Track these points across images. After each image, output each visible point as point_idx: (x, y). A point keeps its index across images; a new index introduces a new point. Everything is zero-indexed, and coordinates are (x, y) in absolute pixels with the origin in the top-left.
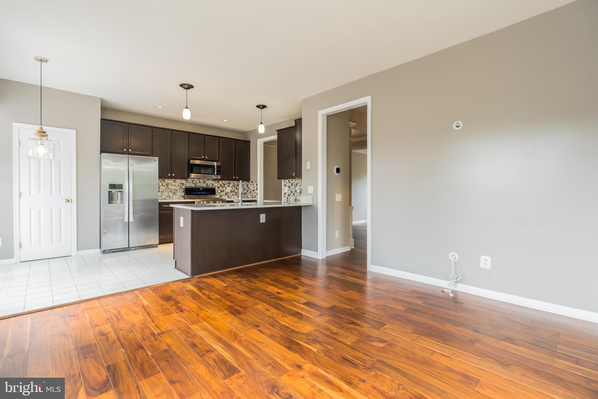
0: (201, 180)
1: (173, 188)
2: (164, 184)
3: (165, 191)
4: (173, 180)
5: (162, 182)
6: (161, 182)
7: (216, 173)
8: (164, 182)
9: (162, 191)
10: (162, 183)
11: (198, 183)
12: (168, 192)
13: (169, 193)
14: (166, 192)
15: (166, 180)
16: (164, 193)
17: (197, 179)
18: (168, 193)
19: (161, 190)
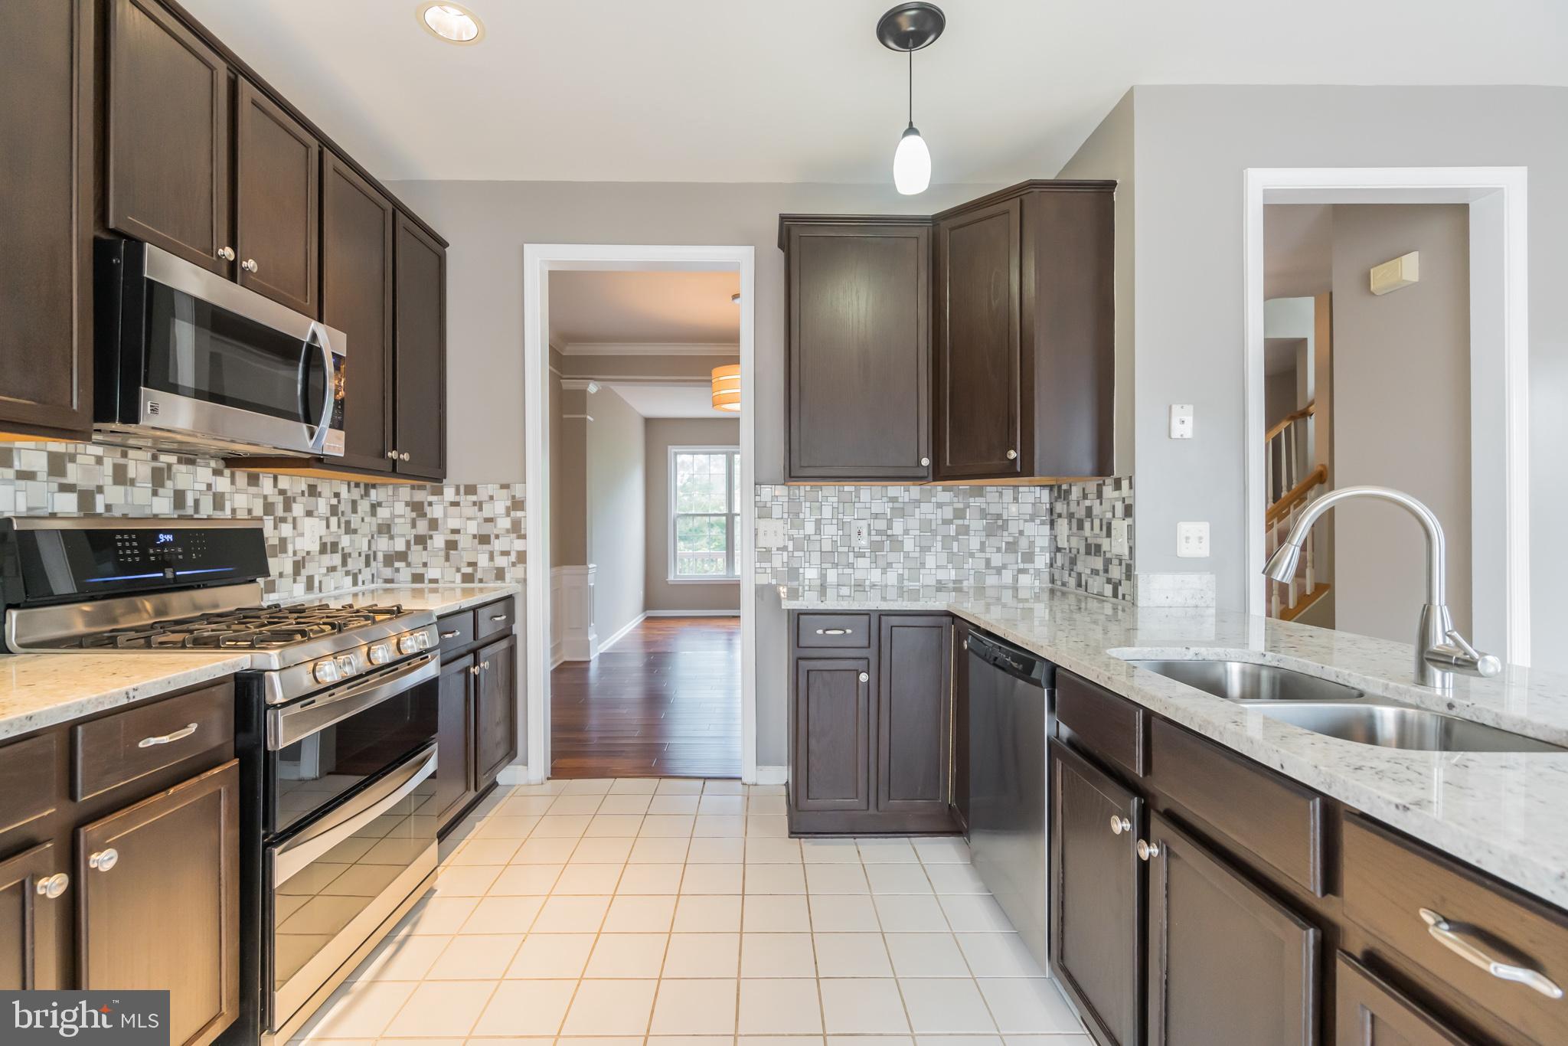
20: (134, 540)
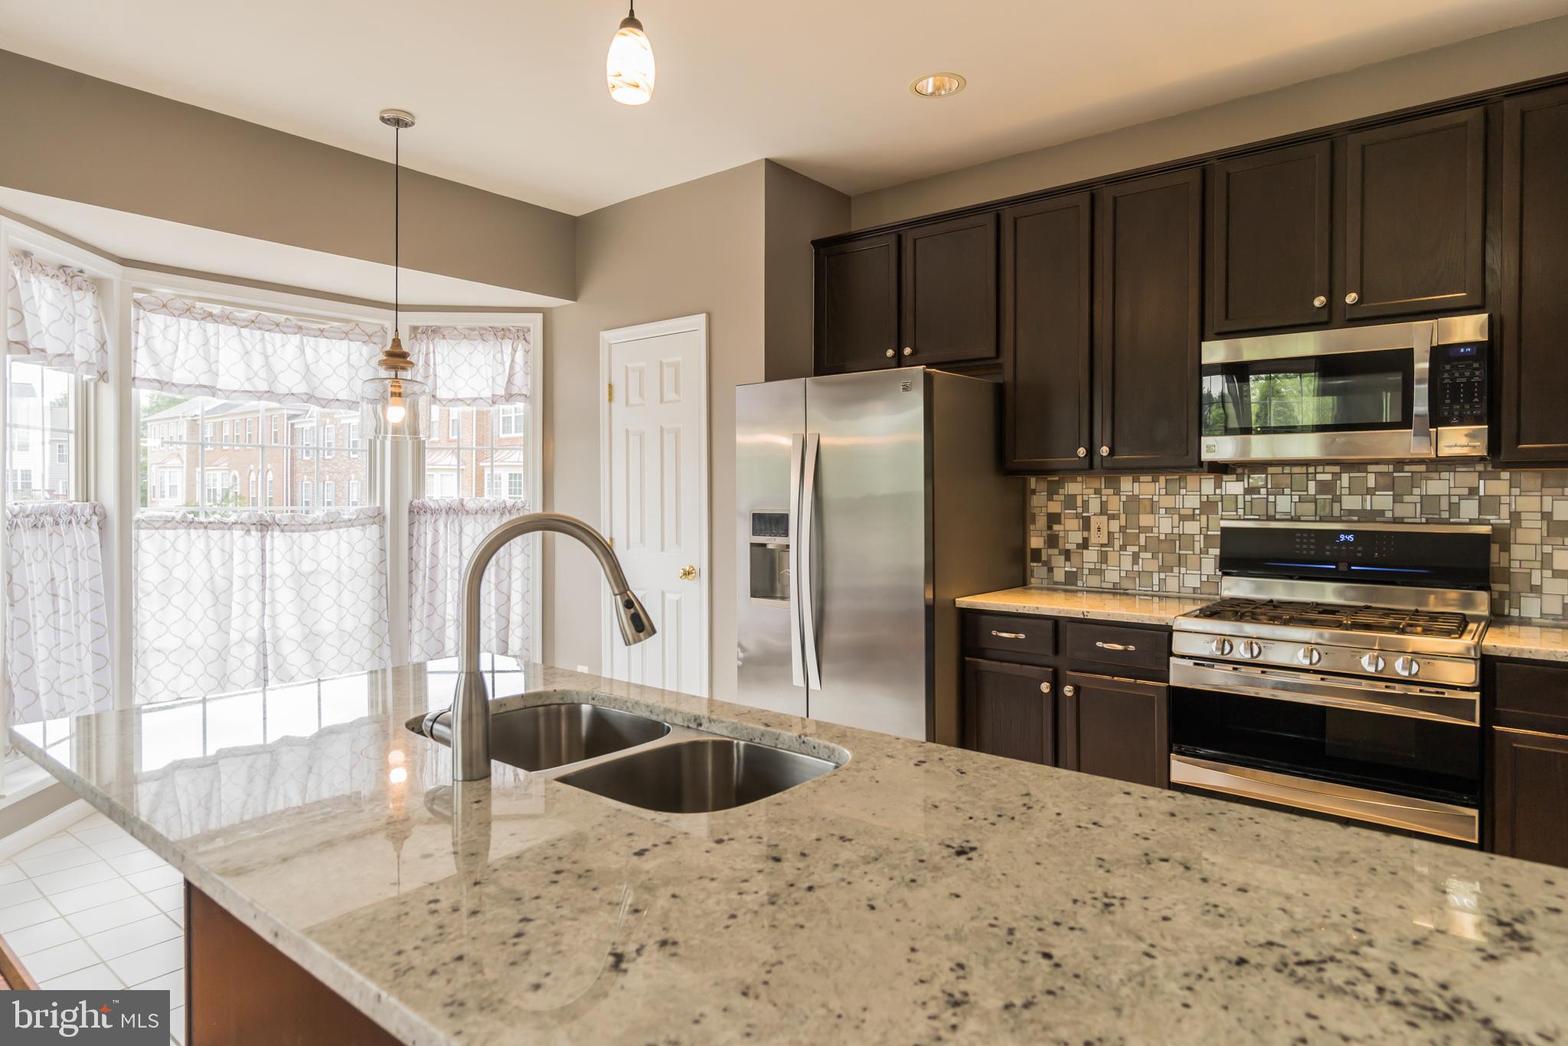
0: (1370, 468)
1: (1166, 526)
2: (1115, 505)
3: (1117, 544)
4: (1162, 479)
5: (1104, 492)
6: (1098, 492)
7: (1421, 407)
8: (1111, 491)
9: (1102, 545)
10: (1104, 498)
11: (1345, 491)
12: (1136, 549)
13: (1142, 555)
14: (1123, 548)
15: (1126, 485)
16: (1112, 557)
17: (1337, 469)
18: (1135, 557)
19: (1094, 539)
20: (1298, 543)
